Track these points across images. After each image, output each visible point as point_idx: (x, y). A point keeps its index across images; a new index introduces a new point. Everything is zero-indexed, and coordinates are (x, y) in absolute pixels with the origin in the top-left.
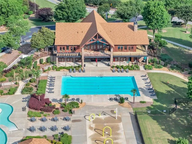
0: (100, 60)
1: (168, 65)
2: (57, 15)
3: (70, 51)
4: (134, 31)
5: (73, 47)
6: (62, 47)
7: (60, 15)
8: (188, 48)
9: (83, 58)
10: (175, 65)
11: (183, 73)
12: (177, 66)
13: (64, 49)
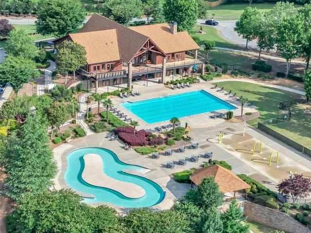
0: (151, 75)
1: (228, 71)
2: (48, 25)
3: (107, 71)
4: (173, 34)
5: (110, 64)
6: (96, 66)
7: (54, 25)
8: (232, 50)
9: (131, 77)
10: (235, 70)
11: (250, 77)
12: (239, 70)
13: (98, 68)
